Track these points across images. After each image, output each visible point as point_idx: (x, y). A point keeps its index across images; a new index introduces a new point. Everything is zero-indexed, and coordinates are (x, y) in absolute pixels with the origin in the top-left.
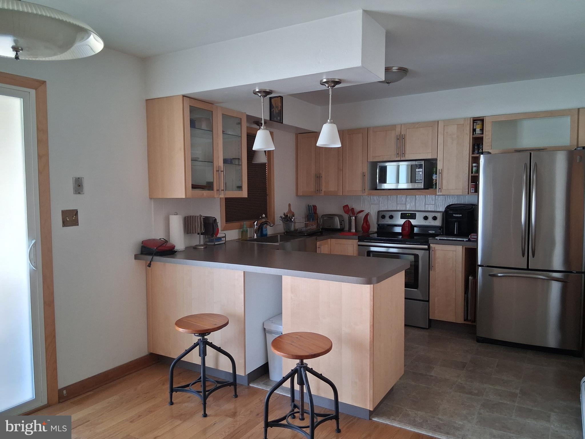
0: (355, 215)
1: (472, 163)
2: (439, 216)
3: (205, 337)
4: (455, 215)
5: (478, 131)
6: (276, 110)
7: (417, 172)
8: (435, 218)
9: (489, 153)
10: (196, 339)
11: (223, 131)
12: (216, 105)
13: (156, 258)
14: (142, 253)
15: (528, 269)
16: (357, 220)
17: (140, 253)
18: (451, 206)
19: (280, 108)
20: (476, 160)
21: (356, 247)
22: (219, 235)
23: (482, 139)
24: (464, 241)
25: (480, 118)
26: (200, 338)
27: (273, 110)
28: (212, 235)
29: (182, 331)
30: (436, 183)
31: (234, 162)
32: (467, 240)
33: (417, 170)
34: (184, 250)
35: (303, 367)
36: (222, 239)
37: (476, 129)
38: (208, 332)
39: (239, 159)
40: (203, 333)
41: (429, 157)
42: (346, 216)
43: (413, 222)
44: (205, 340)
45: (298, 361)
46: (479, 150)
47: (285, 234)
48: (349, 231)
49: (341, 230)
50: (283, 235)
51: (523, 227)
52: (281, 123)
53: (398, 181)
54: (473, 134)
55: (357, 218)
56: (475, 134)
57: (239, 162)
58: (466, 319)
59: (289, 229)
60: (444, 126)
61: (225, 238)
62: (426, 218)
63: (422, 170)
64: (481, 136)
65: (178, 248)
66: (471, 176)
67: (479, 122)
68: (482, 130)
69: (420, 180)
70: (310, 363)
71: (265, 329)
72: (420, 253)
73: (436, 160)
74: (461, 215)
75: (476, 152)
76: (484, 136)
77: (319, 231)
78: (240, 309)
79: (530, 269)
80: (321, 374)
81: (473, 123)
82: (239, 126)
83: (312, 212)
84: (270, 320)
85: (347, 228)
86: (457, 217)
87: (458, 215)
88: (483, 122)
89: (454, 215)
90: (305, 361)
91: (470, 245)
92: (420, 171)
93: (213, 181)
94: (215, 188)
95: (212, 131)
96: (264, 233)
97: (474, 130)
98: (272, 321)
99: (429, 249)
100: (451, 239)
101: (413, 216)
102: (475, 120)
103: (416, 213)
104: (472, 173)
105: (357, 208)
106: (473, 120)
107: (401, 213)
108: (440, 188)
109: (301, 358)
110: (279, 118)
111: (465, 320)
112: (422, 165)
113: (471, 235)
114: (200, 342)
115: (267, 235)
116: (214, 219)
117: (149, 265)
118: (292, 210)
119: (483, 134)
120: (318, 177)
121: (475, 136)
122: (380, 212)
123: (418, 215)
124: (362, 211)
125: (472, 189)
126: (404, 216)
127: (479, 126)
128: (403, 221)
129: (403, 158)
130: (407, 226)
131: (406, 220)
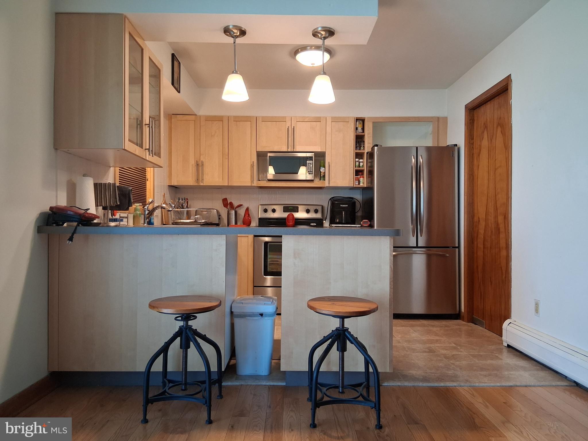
0: (234, 209)
1: (356, 158)
2: (320, 209)
4: (342, 206)
5: (360, 129)
7: (307, 164)
8: (316, 211)
15: (417, 247)
16: (237, 214)
19: (178, 75)
23: (363, 137)
25: (362, 119)
32: (360, 226)
33: (307, 162)
37: (358, 127)
41: (318, 149)
43: (297, 215)
46: (361, 147)
49: (218, 225)
52: (178, 92)
54: (356, 132)
55: (237, 212)
60: (332, 122)
62: (308, 211)
63: (312, 162)
64: (363, 134)
66: (355, 170)
67: (360, 121)
68: (363, 129)
69: (311, 172)
71: (232, 313)
73: (324, 153)
74: (347, 206)
75: (358, 148)
76: (365, 134)
81: (356, 122)
86: (344, 207)
87: (345, 206)
88: (364, 122)
92: (310, 163)
97: (357, 129)
101: (296, 210)
102: (357, 120)
103: (298, 207)
104: (356, 167)
107: (284, 207)
110: (177, 86)
112: (312, 157)
120: (199, 165)
121: (358, 133)
122: (260, 206)
123: (300, 208)
124: (240, 206)
125: (356, 181)
126: (286, 209)
127: (360, 125)
128: (285, 215)
129: (293, 150)
130: (291, 219)
131: (289, 213)
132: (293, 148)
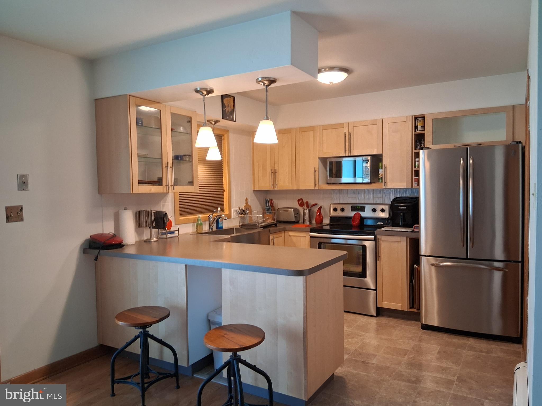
0: (309, 208)
1: (414, 159)
2: (386, 208)
3: (147, 329)
5: (420, 128)
6: (228, 110)
8: (383, 211)
9: (428, 148)
10: (137, 331)
11: (172, 130)
12: (165, 104)
13: (102, 252)
14: (90, 247)
15: (467, 259)
16: (311, 213)
17: (88, 247)
18: (397, 199)
19: (232, 108)
20: (417, 155)
21: (308, 238)
22: (172, 229)
23: (423, 135)
24: (408, 232)
25: (421, 116)
26: (141, 330)
27: (226, 109)
28: (164, 228)
29: (121, 324)
30: (382, 177)
31: (184, 159)
32: (411, 230)
34: (134, 243)
35: (236, 359)
36: (175, 232)
37: (417, 126)
38: (149, 325)
39: (190, 155)
40: (144, 326)
41: (375, 152)
42: (301, 209)
43: (363, 214)
44: (146, 333)
45: (231, 354)
46: (421, 146)
47: (241, 226)
48: (303, 223)
49: (297, 222)
50: (239, 227)
51: (462, 219)
52: (234, 121)
53: (355, 176)
54: (415, 131)
55: (311, 211)
56: (418, 131)
57: (189, 159)
58: (412, 307)
59: (244, 222)
60: (388, 123)
61: (178, 231)
62: (374, 210)
63: (368, 165)
64: (423, 132)
65: (127, 242)
66: (414, 170)
67: (420, 119)
68: (423, 127)
69: (368, 174)
70: (244, 355)
71: (209, 320)
72: (367, 244)
73: (381, 155)
75: (419, 147)
76: (425, 132)
77: (274, 223)
78: (182, 301)
79: (469, 258)
80: (255, 366)
81: (415, 120)
82: (189, 124)
83: (269, 205)
84: (215, 311)
85: (301, 221)
86: (402, 209)
88: (424, 119)
89: (399, 207)
90: (238, 353)
91: (414, 236)
92: (366, 166)
93: (161, 177)
94: (164, 183)
95: (161, 129)
96: (220, 226)
97: (416, 127)
98: (217, 312)
99: (375, 240)
100: (396, 230)
101: (363, 209)
102: (416, 118)
103: (365, 206)
104: (415, 167)
105: (312, 202)
106: (415, 118)
107: (351, 206)
108: (385, 182)
109: (234, 351)
110: (231, 117)
111: (410, 308)
112: (368, 160)
113: (414, 226)
114: (141, 335)
115: (222, 227)
116: (165, 213)
117: (96, 259)
118: (249, 204)
119: (424, 130)
120: (274, 173)
121: (417, 132)
122: (332, 205)
123: (367, 207)
124: (315, 205)
125: (415, 182)
126: (354, 208)
127: (420, 123)
128: (353, 214)
129: (351, 154)
130: (357, 218)
131: (356, 212)
132: (351, 153)
